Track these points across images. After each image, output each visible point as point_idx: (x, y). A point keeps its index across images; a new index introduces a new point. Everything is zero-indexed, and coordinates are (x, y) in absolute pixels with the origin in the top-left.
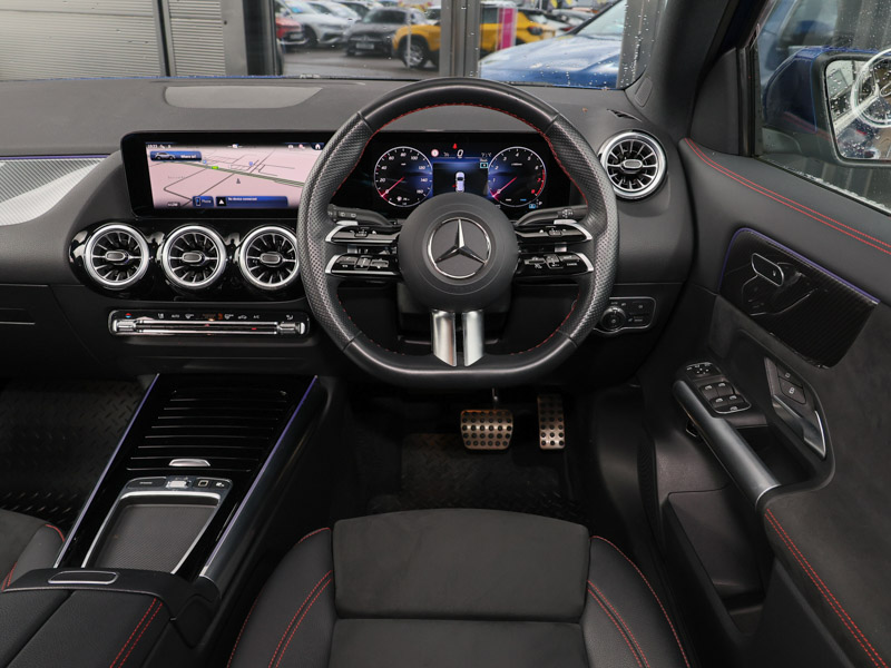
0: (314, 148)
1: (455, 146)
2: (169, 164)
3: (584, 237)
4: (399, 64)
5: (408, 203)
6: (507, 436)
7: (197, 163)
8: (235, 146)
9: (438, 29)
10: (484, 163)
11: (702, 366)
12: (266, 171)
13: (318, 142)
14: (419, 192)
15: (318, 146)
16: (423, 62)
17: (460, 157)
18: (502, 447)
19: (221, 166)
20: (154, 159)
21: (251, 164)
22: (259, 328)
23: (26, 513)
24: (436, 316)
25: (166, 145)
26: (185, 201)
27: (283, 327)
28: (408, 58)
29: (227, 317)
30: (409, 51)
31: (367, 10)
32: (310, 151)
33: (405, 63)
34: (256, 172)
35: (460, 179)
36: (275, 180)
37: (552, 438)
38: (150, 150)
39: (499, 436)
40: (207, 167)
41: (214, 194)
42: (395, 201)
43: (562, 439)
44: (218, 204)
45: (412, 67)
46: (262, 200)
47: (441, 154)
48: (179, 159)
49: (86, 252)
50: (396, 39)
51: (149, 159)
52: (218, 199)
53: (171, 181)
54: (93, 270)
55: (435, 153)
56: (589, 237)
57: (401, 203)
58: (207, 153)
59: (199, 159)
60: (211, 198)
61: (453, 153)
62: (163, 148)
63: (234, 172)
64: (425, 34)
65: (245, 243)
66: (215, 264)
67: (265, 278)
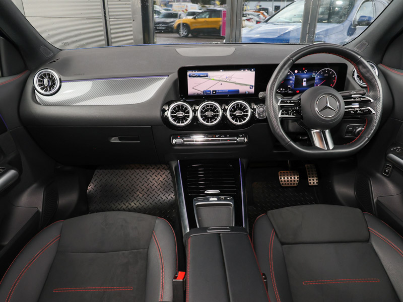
0: (251, 71)
1: (304, 69)
2: (195, 78)
3: (370, 101)
4: (177, 35)
5: (285, 91)
6: (297, 181)
7: (206, 77)
8: (221, 71)
9: (193, 20)
10: (314, 75)
11: (397, 148)
12: (232, 80)
13: (253, 68)
14: (289, 86)
15: (253, 70)
16: (188, 34)
17: (305, 73)
18: (295, 185)
19: (215, 78)
20: (190, 76)
21: (227, 78)
22: (230, 140)
23: (147, 214)
24: (312, 132)
25: (195, 71)
26: (199, 92)
27: (239, 139)
28: (181, 32)
29: (217, 136)
30: (181, 30)
31: (160, 13)
32: (250, 72)
33: (180, 35)
34: (228, 81)
35: (305, 81)
36: (235, 83)
37: (313, 181)
38: (189, 73)
39: (294, 181)
40: (210, 79)
41: (212, 89)
42: (280, 90)
43: (317, 181)
44: (213, 93)
45: (183, 36)
46: (229, 91)
47: (298, 72)
48: (199, 76)
49: (168, 114)
50: (175, 25)
51: (188, 77)
52: (213, 91)
53: (196, 85)
54: (171, 120)
55: (296, 71)
56: (372, 101)
57: (282, 91)
58: (210, 73)
59: (207, 76)
60: (210, 91)
61: (303, 71)
62: (194, 72)
63: (220, 81)
64: (189, 23)
65: (229, 108)
66: (217, 116)
67: (236, 121)
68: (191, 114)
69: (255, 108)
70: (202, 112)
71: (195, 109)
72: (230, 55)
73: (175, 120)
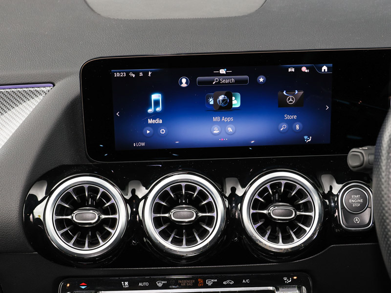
29: (209, 283)
54: (56, 235)
65: (248, 192)
66: (210, 221)
67: (273, 239)
68: (122, 216)
69: (335, 192)
70: (157, 208)
71: (134, 196)
72: (250, 16)
73: (67, 237)
